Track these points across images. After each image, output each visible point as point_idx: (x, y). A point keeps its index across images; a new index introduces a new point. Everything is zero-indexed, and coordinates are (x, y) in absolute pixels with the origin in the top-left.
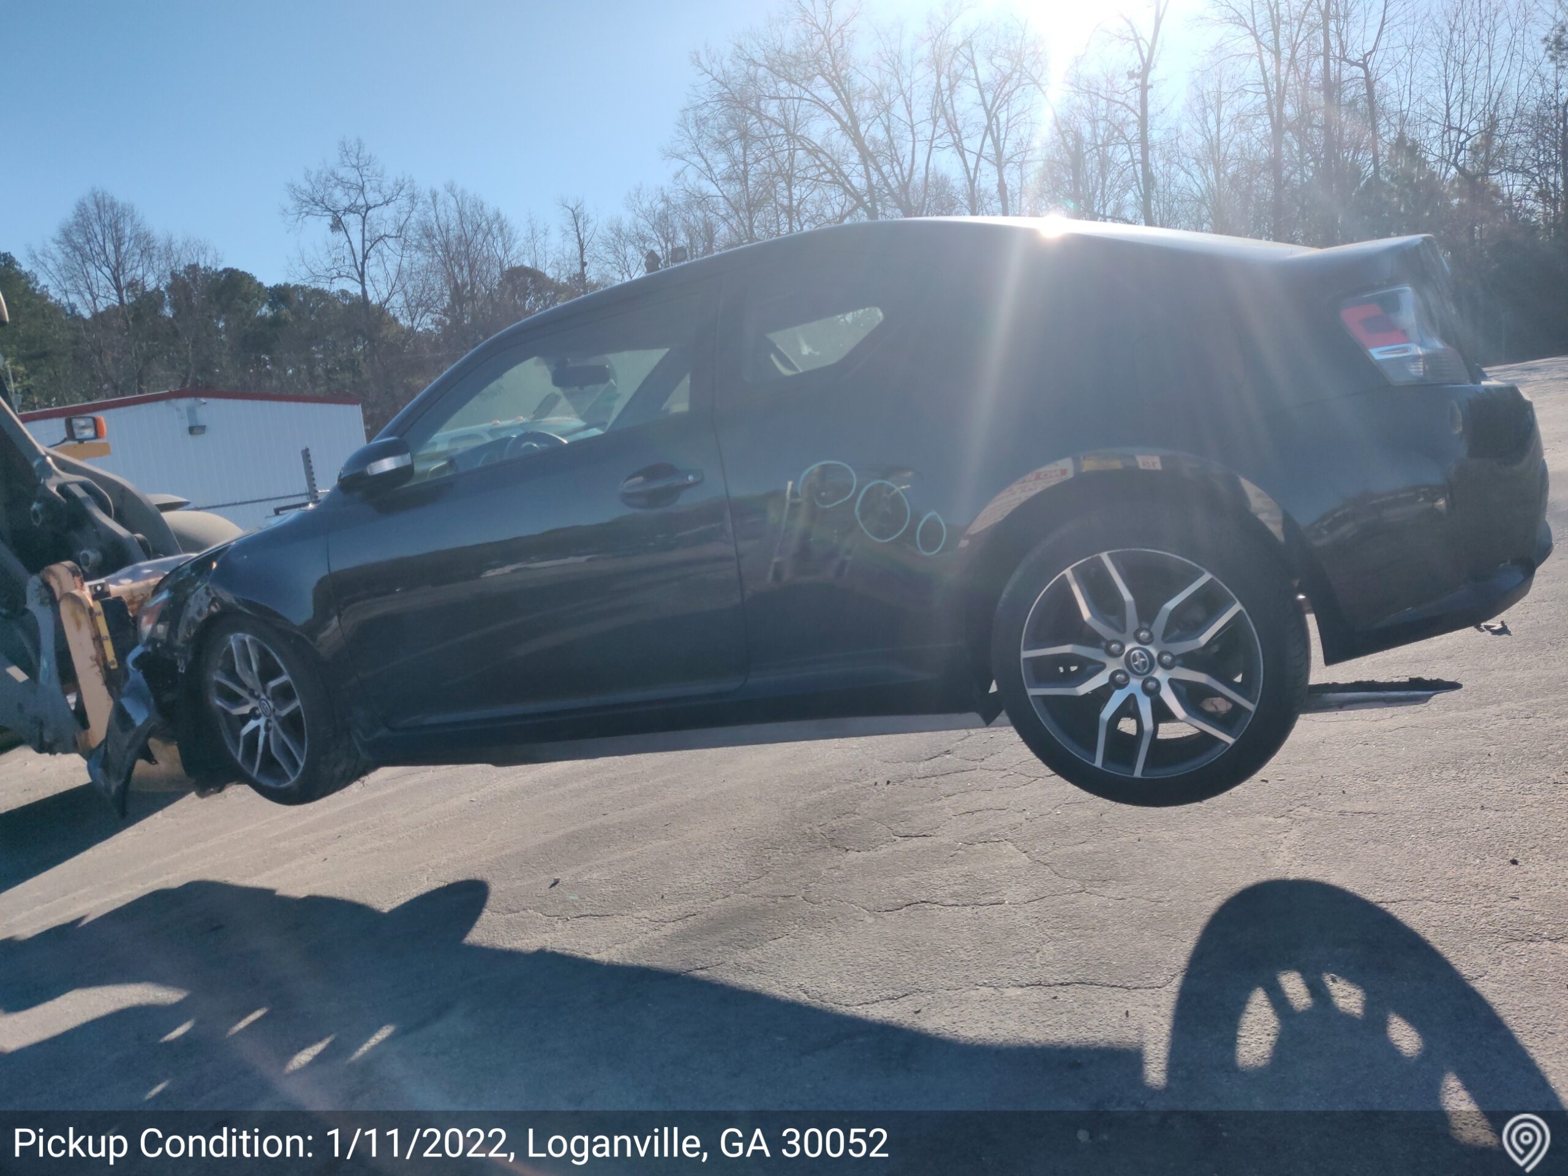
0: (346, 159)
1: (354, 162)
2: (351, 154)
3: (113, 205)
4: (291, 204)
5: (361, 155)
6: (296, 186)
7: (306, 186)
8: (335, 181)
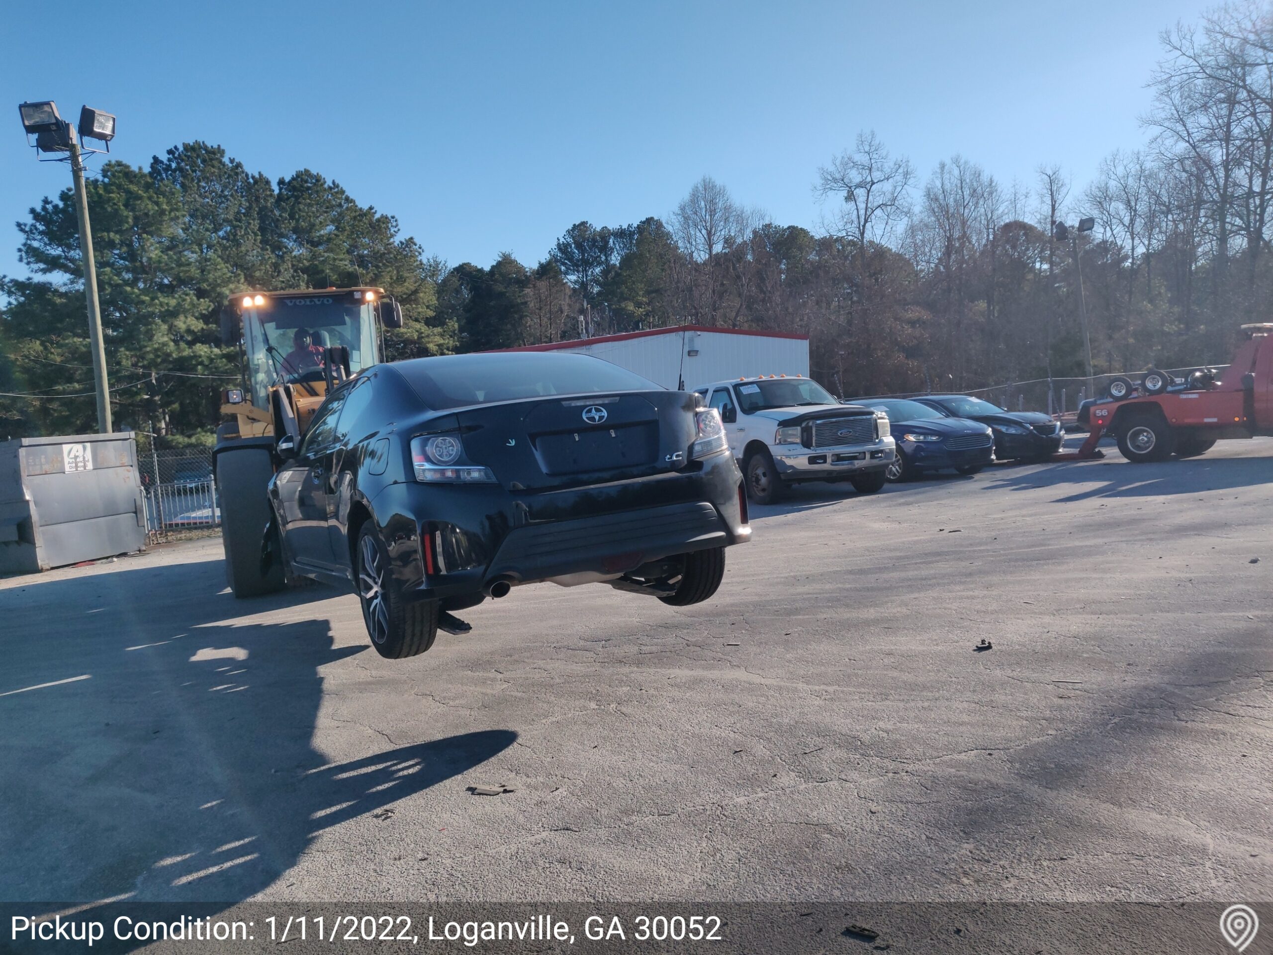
0: (861, 147)
1: (867, 149)
2: (866, 143)
3: (714, 186)
4: (819, 182)
5: (873, 143)
6: (825, 169)
7: (832, 168)
8: (852, 164)
